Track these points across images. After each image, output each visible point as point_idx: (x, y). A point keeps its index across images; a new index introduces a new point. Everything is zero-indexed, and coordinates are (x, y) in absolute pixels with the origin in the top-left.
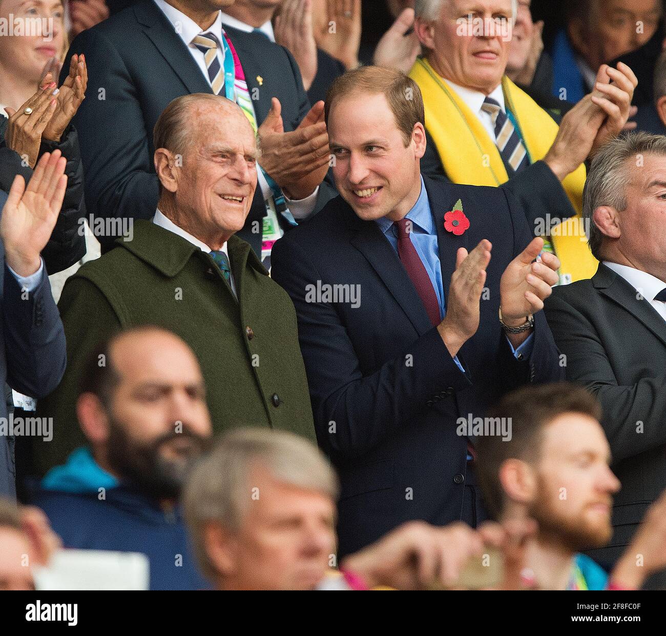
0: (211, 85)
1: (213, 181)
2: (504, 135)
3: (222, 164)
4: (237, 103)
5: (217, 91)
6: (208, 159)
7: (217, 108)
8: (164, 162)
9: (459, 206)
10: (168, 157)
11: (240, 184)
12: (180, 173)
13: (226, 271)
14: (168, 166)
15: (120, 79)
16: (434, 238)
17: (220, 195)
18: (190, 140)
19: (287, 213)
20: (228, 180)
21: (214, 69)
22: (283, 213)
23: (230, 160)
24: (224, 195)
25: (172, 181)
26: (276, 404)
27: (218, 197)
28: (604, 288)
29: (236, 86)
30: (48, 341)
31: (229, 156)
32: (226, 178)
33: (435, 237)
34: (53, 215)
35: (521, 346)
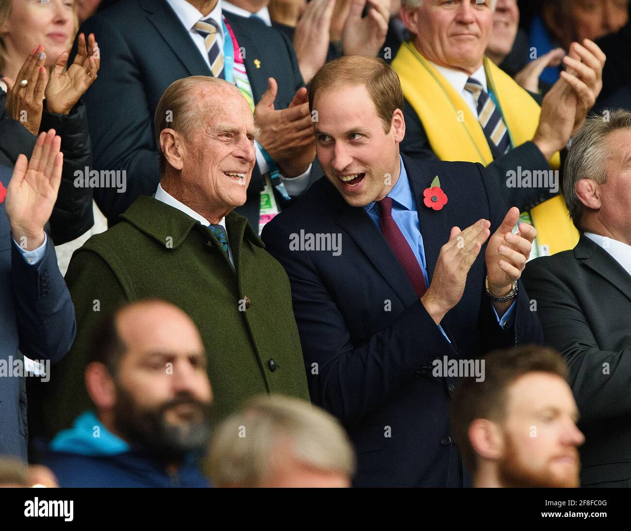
0: (212, 68)
1: (219, 159)
2: (486, 113)
3: (227, 143)
4: (236, 85)
5: (216, 74)
6: (215, 139)
7: (220, 90)
8: (170, 141)
9: (436, 182)
10: (175, 137)
11: (244, 161)
12: (186, 152)
13: (224, 243)
14: (173, 145)
15: (123, 62)
16: (414, 214)
17: (225, 173)
18: (197, 121)
19: (281, 187)
20: (233, 158)
21: (214, 53)
22: (278, 187)
23: (233, 139)
24: (229, 172)
25: (179, 159)
26: (272, 369)
27: (223, 174)
28: (586, 259)
29: (235, 69)
30: (55, 310)
31: (233, 135)
32: (231, 156)
33: (416, 213)
34: (53, 191)
35: (505, 315)
